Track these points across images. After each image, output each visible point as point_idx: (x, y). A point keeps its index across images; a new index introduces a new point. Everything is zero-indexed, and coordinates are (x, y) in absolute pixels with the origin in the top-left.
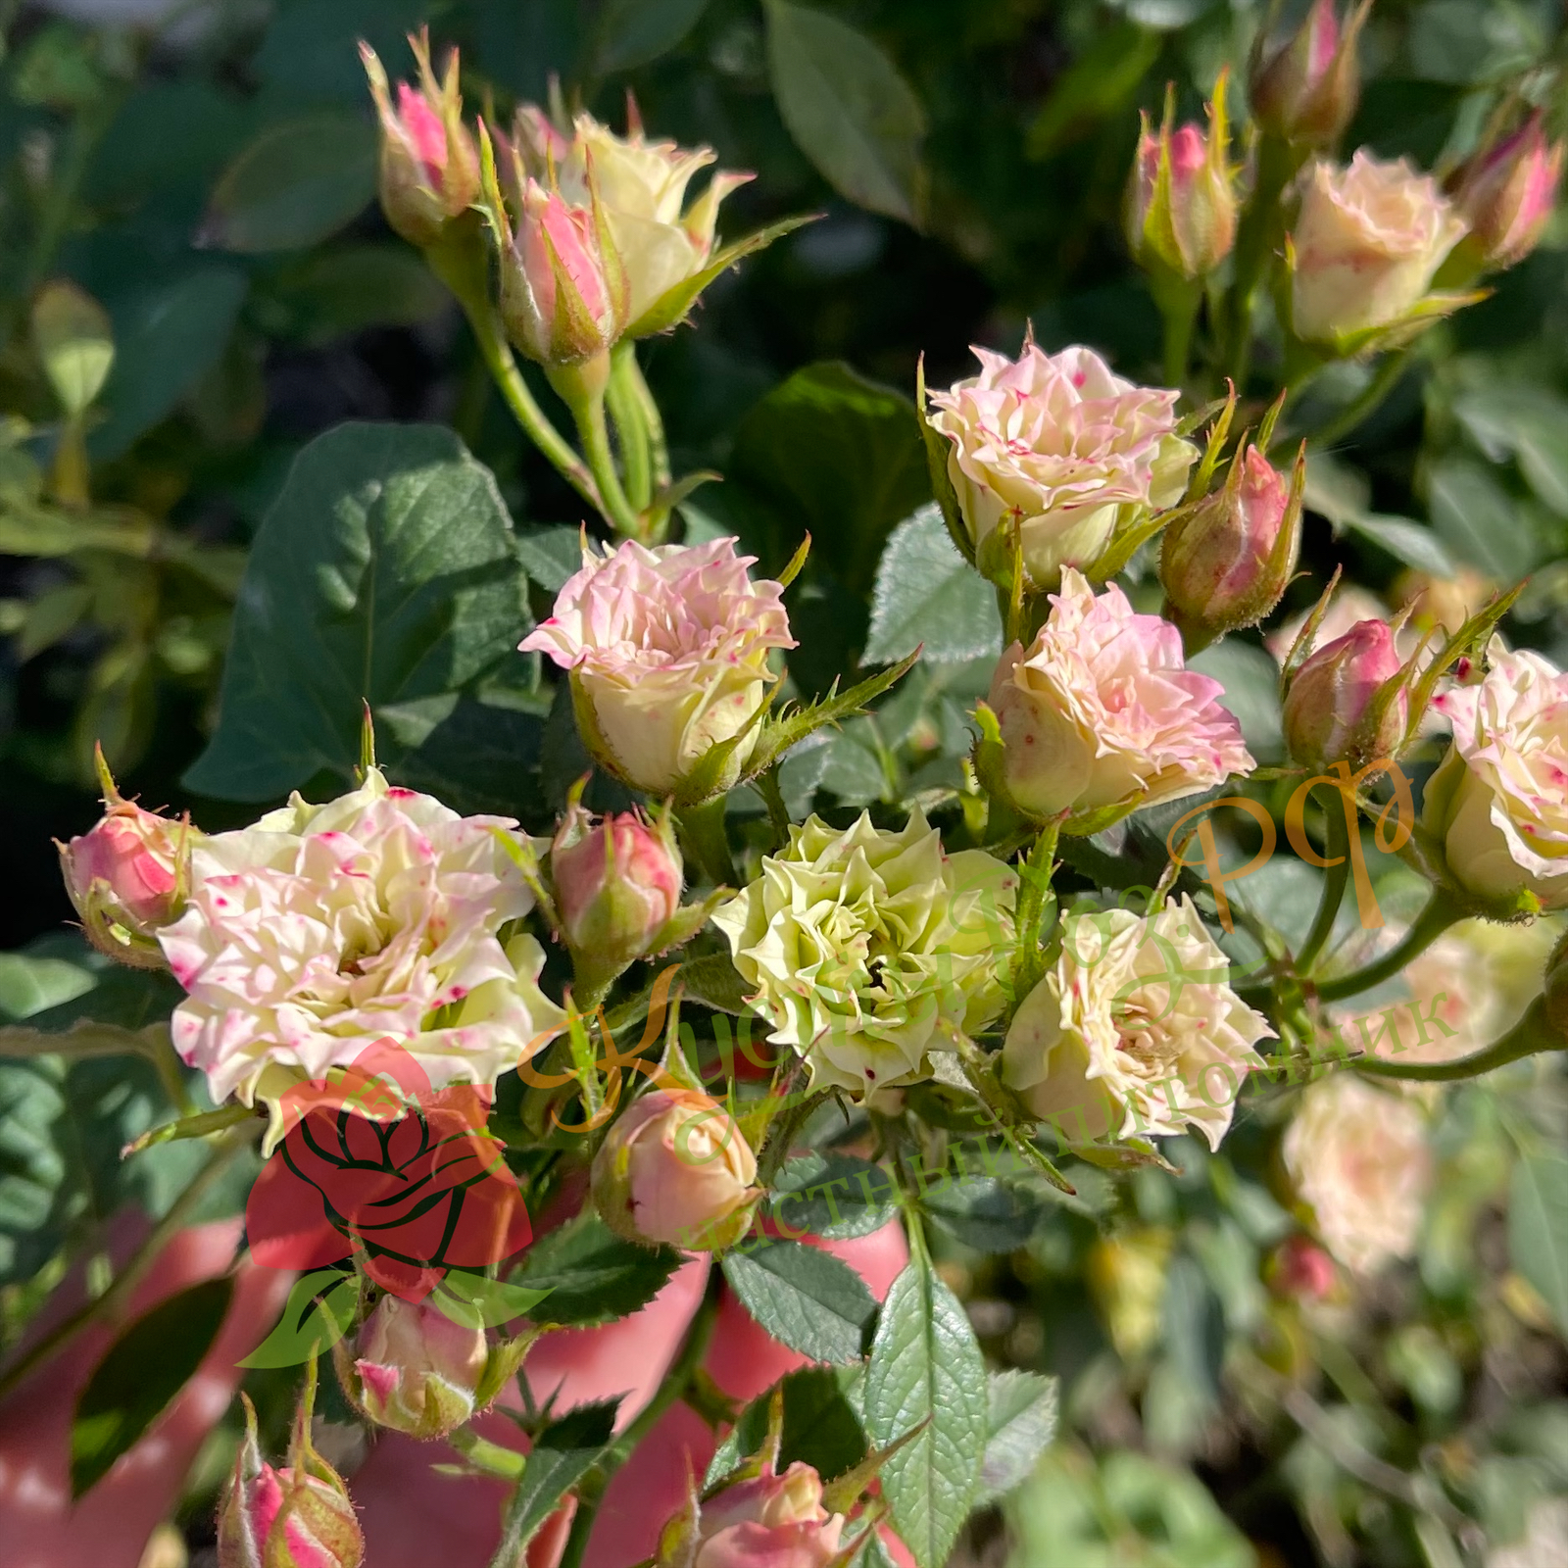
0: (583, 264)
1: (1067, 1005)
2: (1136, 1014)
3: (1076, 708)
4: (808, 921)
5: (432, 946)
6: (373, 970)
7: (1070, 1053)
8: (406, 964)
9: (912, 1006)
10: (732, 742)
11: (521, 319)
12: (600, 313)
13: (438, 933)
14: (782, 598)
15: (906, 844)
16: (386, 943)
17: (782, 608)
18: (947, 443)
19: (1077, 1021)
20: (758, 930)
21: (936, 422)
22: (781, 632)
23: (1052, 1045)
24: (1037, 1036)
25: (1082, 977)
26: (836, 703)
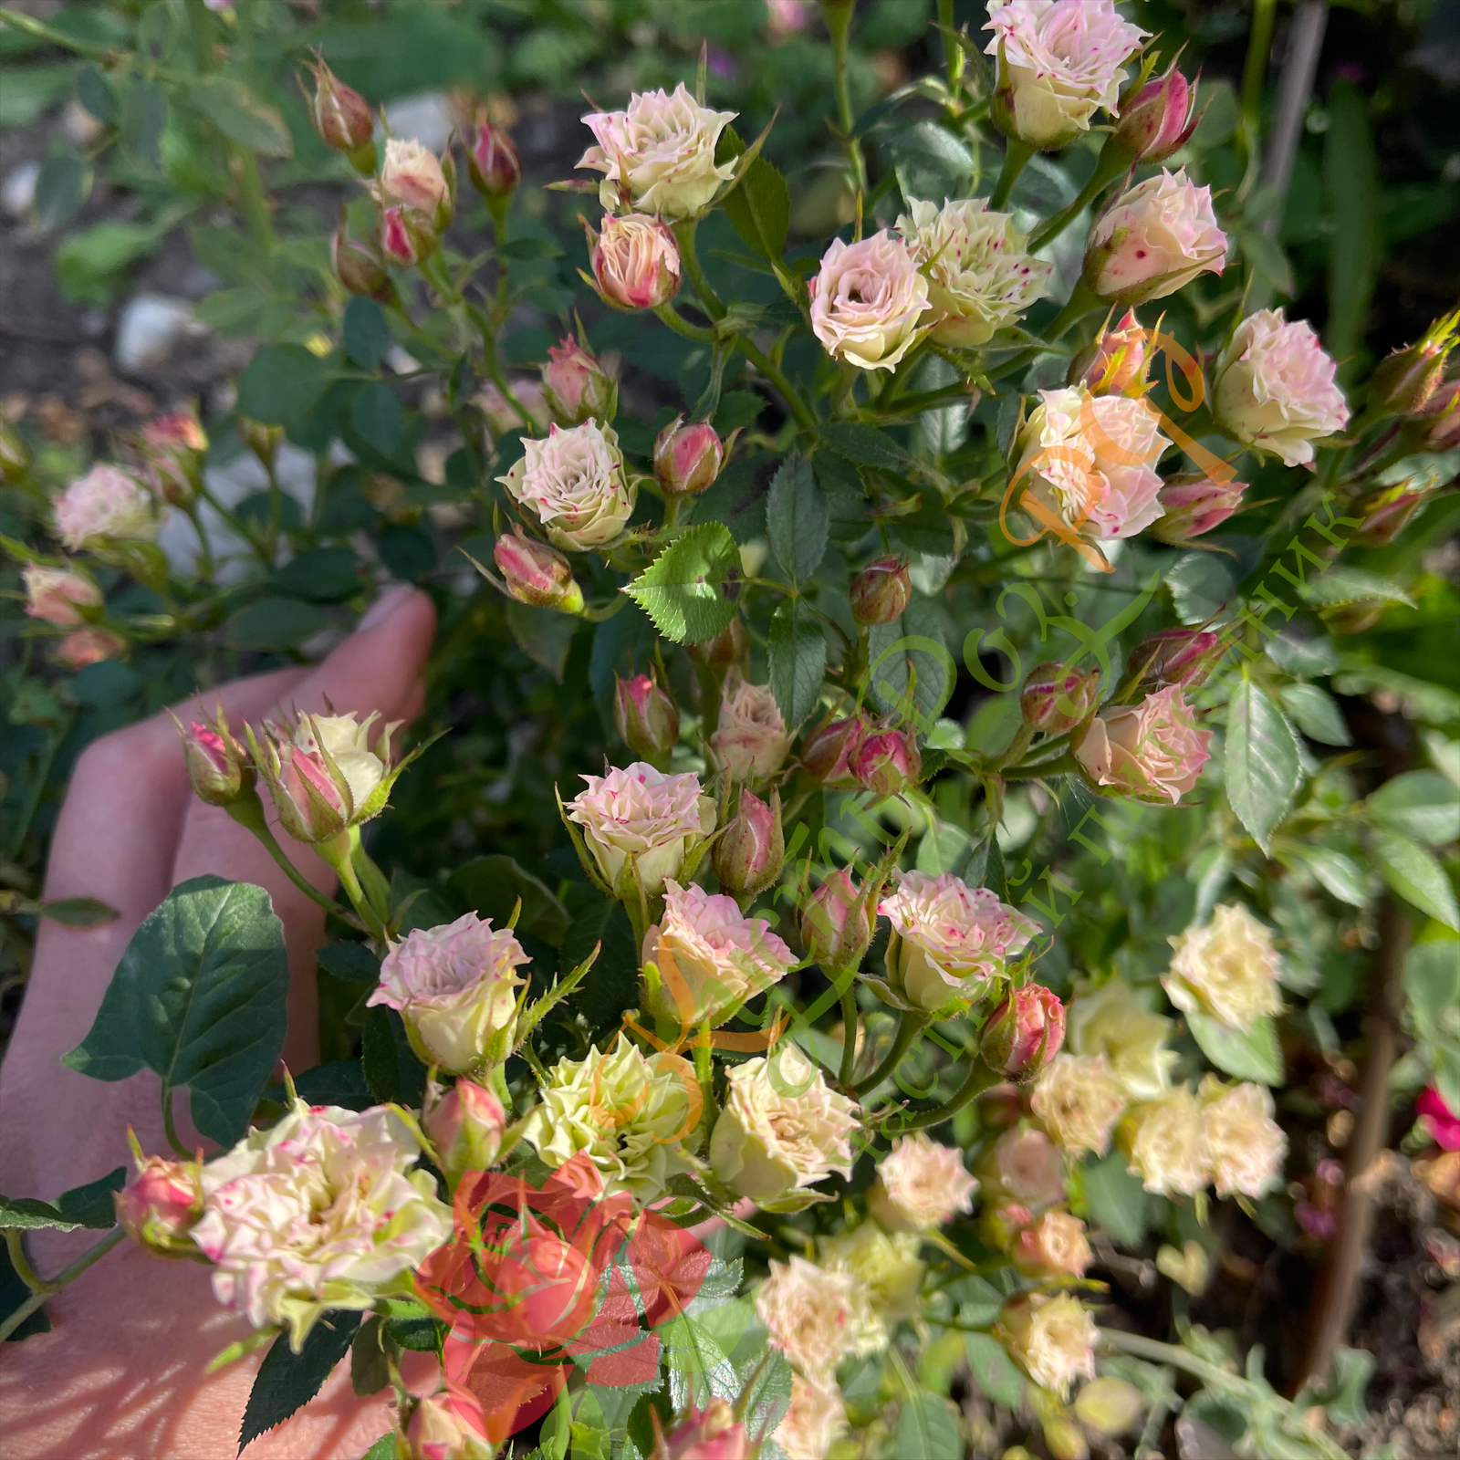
0: (322, 780)
1: (744, 1119)
2: (780, 1117)
3: (697, 951)
4: (576, 1119)
5: (364, 1194)
6: (332, 1218)
7: (755, 1147)
8: (353, 1208)
9: (649, 1155)
10: (506, 1027)
11: (293, 821)
12: (338, 806)
13: (366, 1185)
14: (514, 936)
15: (620, 1059)
16: (333, 1200)
17: (516, 941)
18: (581, 828)
19: (752, 1127)
20: (549, 1134)
21: (574, 817)
22: (518, 953)
23: (742, 1147)
24: (730, 1145)
25: (748, 1101)
26: (558, 989)
